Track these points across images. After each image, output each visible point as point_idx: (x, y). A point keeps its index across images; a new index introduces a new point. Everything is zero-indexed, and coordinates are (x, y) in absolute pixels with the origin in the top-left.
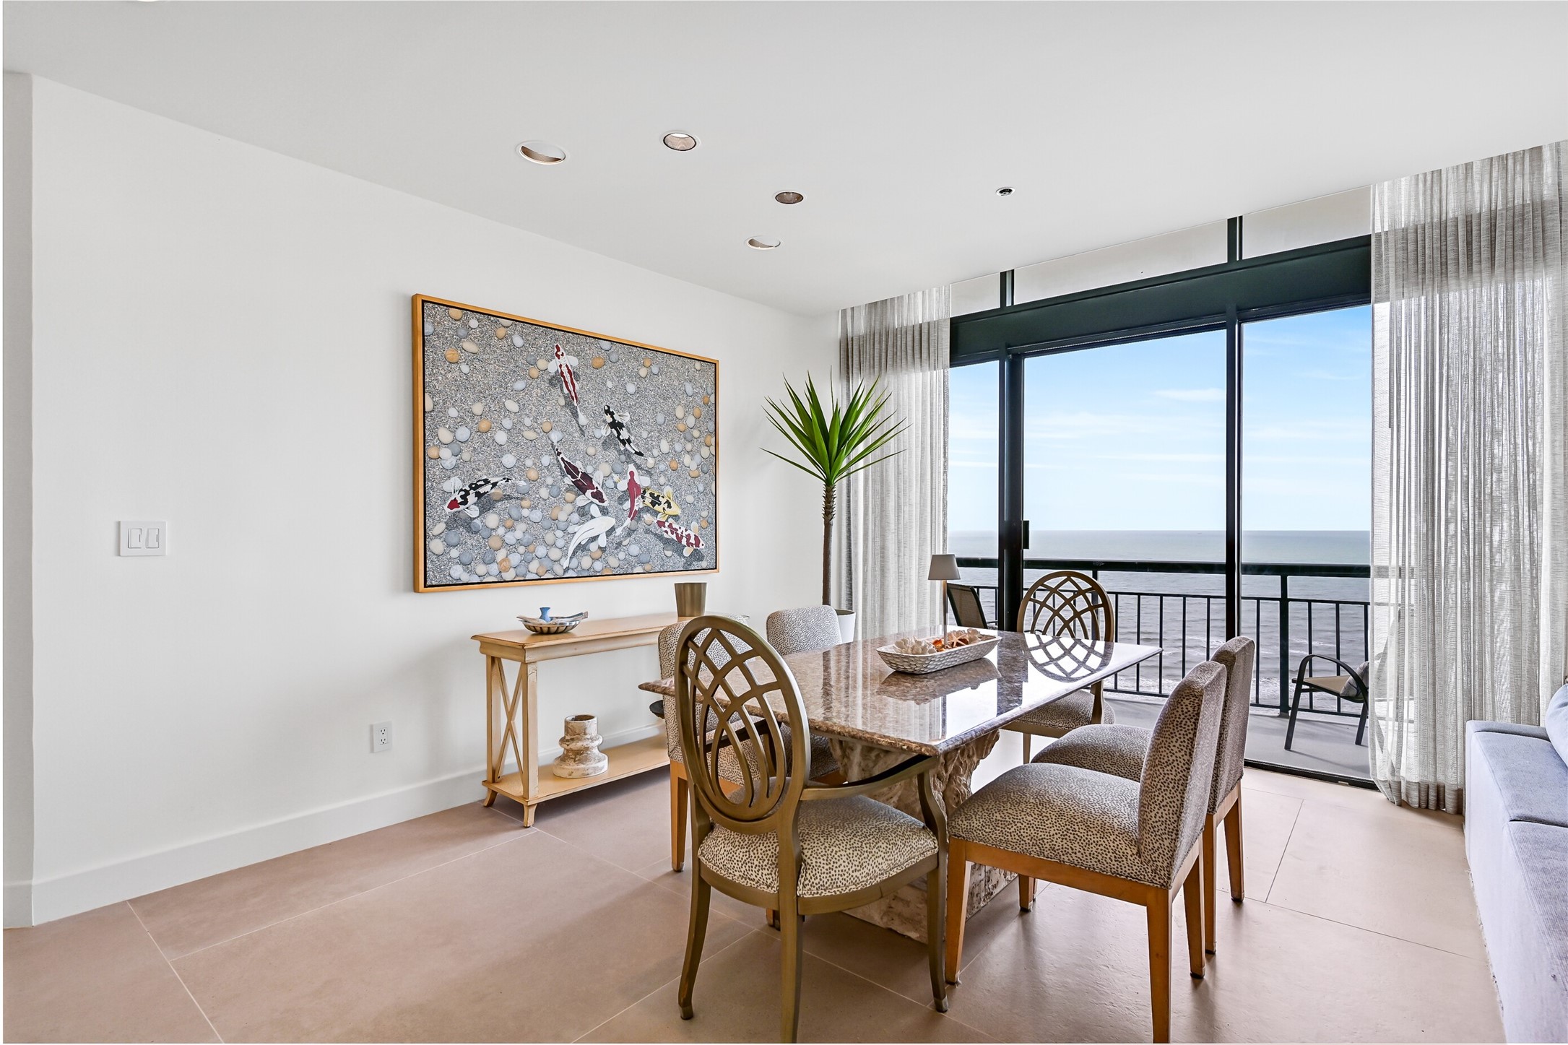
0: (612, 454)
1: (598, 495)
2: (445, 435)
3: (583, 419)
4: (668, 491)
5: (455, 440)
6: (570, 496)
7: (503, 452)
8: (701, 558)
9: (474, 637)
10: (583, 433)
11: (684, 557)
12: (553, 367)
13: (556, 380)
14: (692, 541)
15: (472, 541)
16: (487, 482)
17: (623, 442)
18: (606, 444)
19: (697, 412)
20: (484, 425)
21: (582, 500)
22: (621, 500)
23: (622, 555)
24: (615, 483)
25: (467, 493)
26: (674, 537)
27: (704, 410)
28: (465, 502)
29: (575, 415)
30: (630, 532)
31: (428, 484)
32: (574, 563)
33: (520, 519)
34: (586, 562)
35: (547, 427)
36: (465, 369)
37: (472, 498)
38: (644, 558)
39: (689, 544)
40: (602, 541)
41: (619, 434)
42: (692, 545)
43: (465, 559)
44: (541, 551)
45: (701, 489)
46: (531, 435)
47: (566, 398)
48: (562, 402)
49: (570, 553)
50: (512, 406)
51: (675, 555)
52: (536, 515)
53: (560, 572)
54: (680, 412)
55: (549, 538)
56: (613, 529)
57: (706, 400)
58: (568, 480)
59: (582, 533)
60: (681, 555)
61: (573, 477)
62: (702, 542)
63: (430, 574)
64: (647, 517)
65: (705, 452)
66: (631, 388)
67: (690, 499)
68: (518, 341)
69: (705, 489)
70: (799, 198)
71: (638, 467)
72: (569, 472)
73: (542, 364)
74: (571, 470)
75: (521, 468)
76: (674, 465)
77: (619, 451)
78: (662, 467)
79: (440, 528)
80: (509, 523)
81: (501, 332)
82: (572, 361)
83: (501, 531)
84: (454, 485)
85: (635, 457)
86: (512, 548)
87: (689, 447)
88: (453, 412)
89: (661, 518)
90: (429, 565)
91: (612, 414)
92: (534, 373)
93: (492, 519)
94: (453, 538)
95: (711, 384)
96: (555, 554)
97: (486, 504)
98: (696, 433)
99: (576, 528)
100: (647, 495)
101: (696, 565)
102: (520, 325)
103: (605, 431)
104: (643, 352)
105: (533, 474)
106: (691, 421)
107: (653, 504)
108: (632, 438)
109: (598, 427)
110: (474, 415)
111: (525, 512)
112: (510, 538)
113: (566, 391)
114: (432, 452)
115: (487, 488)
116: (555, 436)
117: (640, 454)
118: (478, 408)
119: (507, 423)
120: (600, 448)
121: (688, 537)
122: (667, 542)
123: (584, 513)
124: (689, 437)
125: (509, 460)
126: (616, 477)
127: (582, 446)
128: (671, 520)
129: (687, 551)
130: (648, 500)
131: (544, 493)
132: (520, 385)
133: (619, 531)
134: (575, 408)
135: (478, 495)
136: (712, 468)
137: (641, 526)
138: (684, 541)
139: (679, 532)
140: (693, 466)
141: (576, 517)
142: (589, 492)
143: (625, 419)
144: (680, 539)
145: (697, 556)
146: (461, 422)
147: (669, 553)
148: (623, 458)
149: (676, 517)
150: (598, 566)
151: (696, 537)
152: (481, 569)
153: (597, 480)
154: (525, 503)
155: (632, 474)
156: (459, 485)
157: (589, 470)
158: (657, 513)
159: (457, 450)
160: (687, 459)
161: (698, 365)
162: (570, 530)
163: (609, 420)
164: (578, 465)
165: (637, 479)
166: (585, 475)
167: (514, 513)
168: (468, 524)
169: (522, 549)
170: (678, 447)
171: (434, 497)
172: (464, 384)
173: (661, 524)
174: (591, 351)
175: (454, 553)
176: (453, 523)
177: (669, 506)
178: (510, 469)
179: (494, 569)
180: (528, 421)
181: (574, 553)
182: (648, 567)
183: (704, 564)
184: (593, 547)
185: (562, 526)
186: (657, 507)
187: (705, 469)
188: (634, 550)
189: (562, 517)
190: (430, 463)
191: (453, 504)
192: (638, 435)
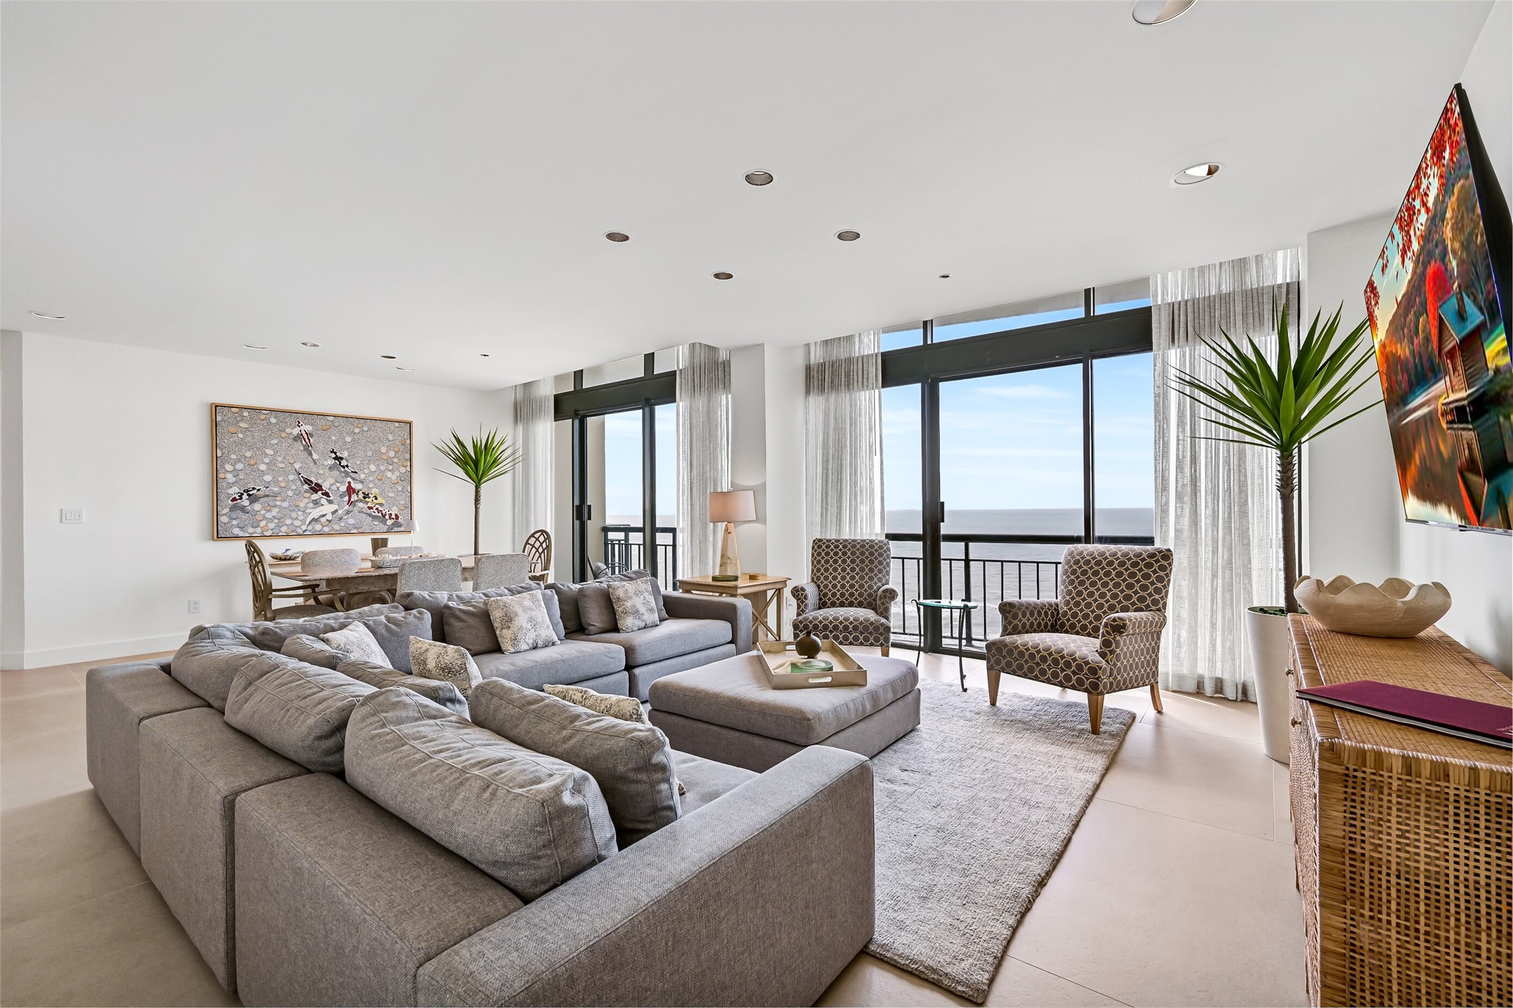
0: (335, 473)
1: (327, 494)
2: (229, 467)
3: (315, 456)
4: (375, 491)
5: (235, 469)
6: (307, 495)
7: (264, 475)
8: (400, 525)
10: (315, 463)
11: (387, 525)
12: (296, 431)
13: (299, 437)
14: (393, 516)
15: (245, 517)
16: (254, 489)
17: (343, 467)
18: (331, 468)
19: (396, 449)
20: (252, 462)
21: (315, 497)
22: (342, 496)
23: (342, 524)
24: (338, 488)
25: (242, 494)
27: (402, 448)
28: (241, 498)
29: (310, 454)
30: (348, 512)
31: (219, 490)
32: (310, 527)
33: (275, 506)
34: (318, 527)
35: (292, 461)
36: (241, 436)
37: (245, 496)
38: (357, 526)
39: (390, 518)
40: (329, 517)
41: (340, 463)
42: (393, 519)
43: (240, 526)
44: (288, 522)
45: (400, 489)
46: (282, 465)
47: (304, 446)
48: (302, 448)
49: (307, 523)
50: (271, 452)
51: (381, 524)
52: (285, 504)
53: (301, 532)
54: (383, 450)
55: (294, 515)
56: (336, 511)
57: (404, 443)
58: (306, 487)
59: (316, 513)
60: (385, 524)
61: (309, 485)
62: (400, 518)
63: (220, 532)
64: (360, 505)
65: (403, 470)
66: (348, 439)
67: (391, 495)
68: (273, 420)
69: (403, 489)
71: (353, 479)
72: (306, 483)
73: (288, 431)
74: (308, 482)
75: (276, 482)
76: (379, 477)
77: (341, 472)
78: (371, 479)
79: (226, 510)
80: (268, 508)
81: (263, 417)
82: (309, 428)
83: (263, 512)
84: (234, 491)
85: (351, 474)
86: (270, 520)
87: (391, 467)
88: (233, 457)
89: (369, 505)
90: (220, 528)
91: (335, 453)
92: (284, 435)
93: (257, 506)
94: (234, 515)
95: (407, 434)
96: (297, 523)
97: (253, 499)
98: (395, 460)
99: (311, 510)
100: (360, 493)
101: (396, 529)
102: (274, 413)
103: (330, 462)
104: (356, 421)
105: (283, 484)
106: (392, 454)
107: (365, 498)
108: (349, 465)
109: (326, 460)
110: (246, 457)
111: (278, 503)
112: (269, 515)
113: (304, 443)
114: (221, 476)
115: (255, 491)
116: (297, 466)
117: (355, 472)
118: (248, 454)
119: (267, 460)
120: (327, 470)
121: (391, 514)
122: (374, 517)
123: (316, 503)
124: (390, 462)
125: (268, 478)
126: (338, 485)
127: (315, 470)
128: (377, 506)
129: (389, 522)
130: (361, 496)
131: (290, 493)
132: (275, 441)
133: (340, 512)
134: (310, 451)
135: (249, 495)
136: (408, 478)
137: (356, 509)
138: (387, 517)
139: (384, 512)
140: (394, 477)
141: (311, 505)
142: (320, 493)
143: (345, 454)
144: (384, 516)
145: (397, 525)
146: (239, 461)
147: (374, 524)
148: (343, 475)
149: (381, 505)
150: (326, 529)
151: (396, 515)
152: (251, 530)
153: (325, 487)
154: (277, 498)
155: (349, 483)
156: (237, 490)
157: (320, 482)
158: (367, 502)
159: (236, 474)
160: (389, 474)
161: (397, 424)
162: (308, 511)
163: (334, 456)
164: (312, 479)
165: (352, 485)
166: (317, 484)
167: (271, 503)
168: (243, 509)
169: (276, 521)
170: (382, 468)
171: (222, 496)
172: (242, 443)
173: (370, 508)
174: (320, 422)
175: (235, 522)
176: (233, 509)
177: (376, 499)
178: (268, 482)
179: (259, 530)
180: (279, 459)
181: (310, 523)
182: (360, 530)
183: (402, 529)
184: (323, 520)
185: (302, 509)
186: (367, 499)
187: (403, 479)
188: (351, 521)
189: (302, 505)
190: (220, 481)
191: (234, 499)
192: (353, 464)
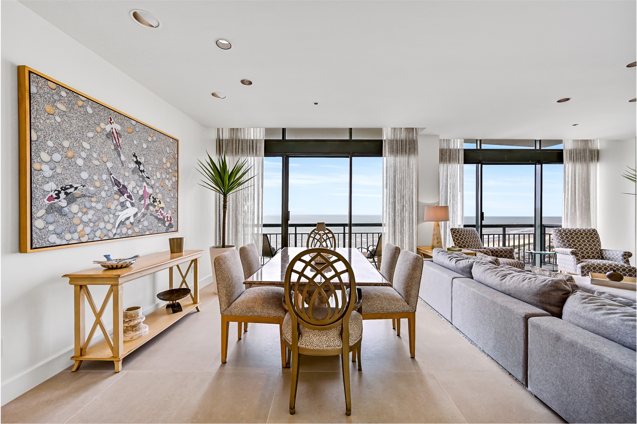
0: (136, 177)
1: (130, 197)
2: (45, 156)
3: (123, 158)
4: (159, 196)
5: (51, 160)
6: (116, 197)
7: (81, 171)
9: (65, 276)
10: (123, 165)
11: (166, 226)
12: (108, 128)
13: (110, 135)
14: (169, 219)
15: (62, 220)
16: (71, 186)
17: (141, 171)
18: (133, 171)
19: (170, 161)
20: (70, 154)
21: (122, 199)
22: (140, 199)
23: (140, 226)
24: (138, 191)
25: (60, 192)
26: (162, 217)
27: (173, 160)
28: (58, 198)
29: (119, 155)
30: (144, 215)
31: (34, 186)
32: (119, 231)
33: (91, 208)
34: (124, 230)
35: (105, 159)
36: (58, 119)
37: (62, 195)
38: (150, 227)
39: (168, 220)
40: (132, 220)
41: (139, 167)
42: (169, 221)
43: (58, 231)
44: (102, 225)
45: (172, 196)
46: (96, 163)
47: (115, 146)
48: (113, 147)
49: (117, 226)
50: (86, 145)
51: (162, 225)
52: (99, 206)
53: (111, 236)
54: (164, 160)
55: (106, 218)
56: (137, 213)
57: (174, 156)
58: (116, 188)
59: (122, 215)
60: (165, 225)
61: (118, 187)
62: (172, 220)
63: (35, 241)
64: (151, 208)
65: (174, 179)
66: (145, 146)
67: (168, 200)
68: (90, 110)
69: (174, 196)
70: (250, 83)
71: (148, 184)
72: (116, 184)
73: (102, 125)
74: (117, 183)
75: (92, 180)
76: (162, 184)
77: (139, 175)
78: (157, 185)
79: (42, 212)
80: (85, 210)
81: (80, 103)
82: (118, 127)
83: (80, 214)
84: (51, 187)
85: (146, 179)
86: (86, 224)
87: (168, 176)
88: (50, 144)
89: (157, 208)
90: (34, 236)
91: (136, 157)
92: (99, 129)
93: (75, 208)
94: (50, 218)
95: (176, 150)
96: (109, 226)
97: (71, 199)
98: (170, 171)
99: (120, 213)
100: (151, 197)
101: (170, 230)
102: (90, 102)
103: (133, 165)
104: (150, 130)
105: (98, 184)
106: (168, 165)
107: (154, 202)
108: (145, 170)
109: (130, 163)
110: (64, 147)
111: (94, 204)
112: (85, 218)
113: (115, 142)
114: (36, 166)
115: (72, 190)
116: (109, 165)
117: (148, 178)
118: (66, 144)
119: (84, 155)
120: (131, 173)
121: (167, 217)
122: (159, 219)
123: (123, 205)
124: (168, 172)
125: (84, 175)
126: (138, 188)
127: (122, 171)
128: (161, 209)
129: (167, 224)
130: (152, 200)
131: (103, 194)
132: (91, 135)
133: (139, 214)
134: (119, 151)
135: (67, 194)
136: (176, 186)
137: (149, 212)
138: (166, 219)
139: (164, 215)
140: (169, 186)
141: (119, 207)
142: (126, 195)
143: (142, 160)
144: (164, 218)
145: (171, 226)
146: (56, 150)
147: (160, 225)
148: (141, 179)
149: (163, 208)
150: (130, 232)
151: (170, 217)
152: (68, 236)
153: (130, 188)
154: (93, 199)
155: (145, 187)
156: (54, 187)
157: (126, 184)
158: (155, 206)
159: (53, 167)
160: (167, 182)
161: (171, 140)
162: (117, 214)
163: (135, 160)
164: (121, 181)
165: (147, 189)
166: (124, 186)
167: (88, 204)
168: (60, 210)
169: (91, 224)
170: (164, 176)
171: (37, 194)
172: (57, 128)
173: (157, 211)
174: (127, 124)
175: (51, 228)
176: (50, 209)
177: (160, 203)
178: (85, 180)
179: (76, 236)
180: (95, 155)
181: (119, 225)
182: (151, 232)
183: (173, 229)
184: (128, 222)
185: (113, 212)
186: (155, 204)
187: (174, 187)
188: (146, 223)
189: (113, 207)
190: (35, 173)
191: (50, 198)
192: (148, 168)
